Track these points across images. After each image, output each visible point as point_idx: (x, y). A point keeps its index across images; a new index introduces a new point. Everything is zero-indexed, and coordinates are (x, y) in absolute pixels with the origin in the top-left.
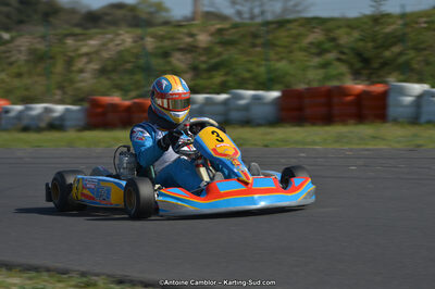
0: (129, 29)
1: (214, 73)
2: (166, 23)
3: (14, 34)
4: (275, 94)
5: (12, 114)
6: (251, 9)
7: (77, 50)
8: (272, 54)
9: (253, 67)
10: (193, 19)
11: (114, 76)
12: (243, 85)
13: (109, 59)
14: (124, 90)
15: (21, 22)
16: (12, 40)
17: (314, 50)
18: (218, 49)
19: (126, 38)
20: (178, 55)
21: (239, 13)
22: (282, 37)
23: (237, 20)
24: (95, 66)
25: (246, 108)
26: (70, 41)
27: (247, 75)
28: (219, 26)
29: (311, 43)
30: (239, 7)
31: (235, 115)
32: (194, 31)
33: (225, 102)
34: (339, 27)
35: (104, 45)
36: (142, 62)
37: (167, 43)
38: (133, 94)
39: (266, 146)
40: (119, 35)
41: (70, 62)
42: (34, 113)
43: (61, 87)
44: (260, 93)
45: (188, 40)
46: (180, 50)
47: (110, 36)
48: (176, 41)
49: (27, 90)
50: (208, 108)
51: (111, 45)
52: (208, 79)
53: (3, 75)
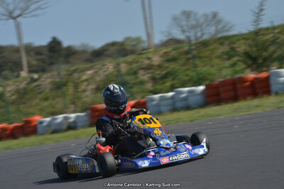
0: (110, 61)
1: (166, 80)
3: (40, 74)
4: (202, 88)
5: (45, 124)
7: (79, 78)
9: (189, 73)
12: (183, 86)
13: (101, 81)
17: (225, 57)
18: (166, 65)
19: (109, 66)
20: (141, 72)
24: (92, 86)
25: (185, 99)
27: (186, 78)
28: (165, 50)
29: (223, 53)
31: (179, 104)
32: (150, 55)
33: (172, 97)
34: (238, 40)
35: (96, 72)
37: (134, 66)
40: (104, 65)
41: (76, 86)
42: (59, 121)
43: (73, 103)
44: (193, 88)
45: (147, 62)
46: (143, 69)
47: (98, 66)
48: (140, 64)
49: (53, 107)
50: (162, 103)
51: (101, 72)
52: (162, 84)
53: (37, 101)
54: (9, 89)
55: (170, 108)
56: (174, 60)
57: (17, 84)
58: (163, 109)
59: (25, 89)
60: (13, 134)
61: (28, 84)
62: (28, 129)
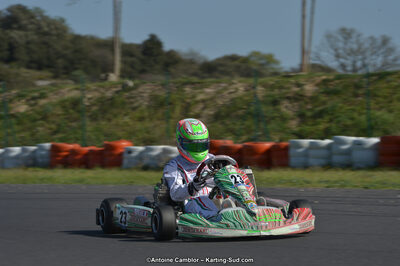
0: (242, 79)
1: (319, 120)
2: (276, 74)
3: (137, 81)
4: (375, 140)
5: (134, 154)
6: (355, 62)
7: (194, 97)
8: (372, 104)
9: (355, 115)
10: (301, 70)
11: (227, 122)
12: (346, 131)
13: (223, 105)
14: (236, 135)
15: (143, 71)
16: (136, 87)
18: (323, 98)
19: (239, 87)
20: (286, 103)
21: (343, 66)
22: (382, 87)
23: (340, 71)
24: (210, 112)
25: (348, 152)
26: (188, 89)
27: (349, 122)
28: (324, 77)
30: (342, 60)
31: (336, 159)
32: (301, 81)
33: (329, 147)
35: (218, 93)
36: (252, 108)
37: (276, 92)
38: (244, 138)
39: (366, 188)
40: (233, 84)
41: (187, 108)
42: (155, 153)
44: (361, 138)
45: (296, 89)
46: (288, 98)
47: (224, 85)
48: (284, 91)
49: (148, 132)
50: (312, 152)
51: (225, 93)
52: (313, 125)
53: (127, 119)
54: (89, 96)
55: (323, 162)
56: (336, 93)
57: (102, 90)
58: (312, 161)
59: (112, 99)
60: (87, 162)
61: (117, 92)
62: (108, 158)
